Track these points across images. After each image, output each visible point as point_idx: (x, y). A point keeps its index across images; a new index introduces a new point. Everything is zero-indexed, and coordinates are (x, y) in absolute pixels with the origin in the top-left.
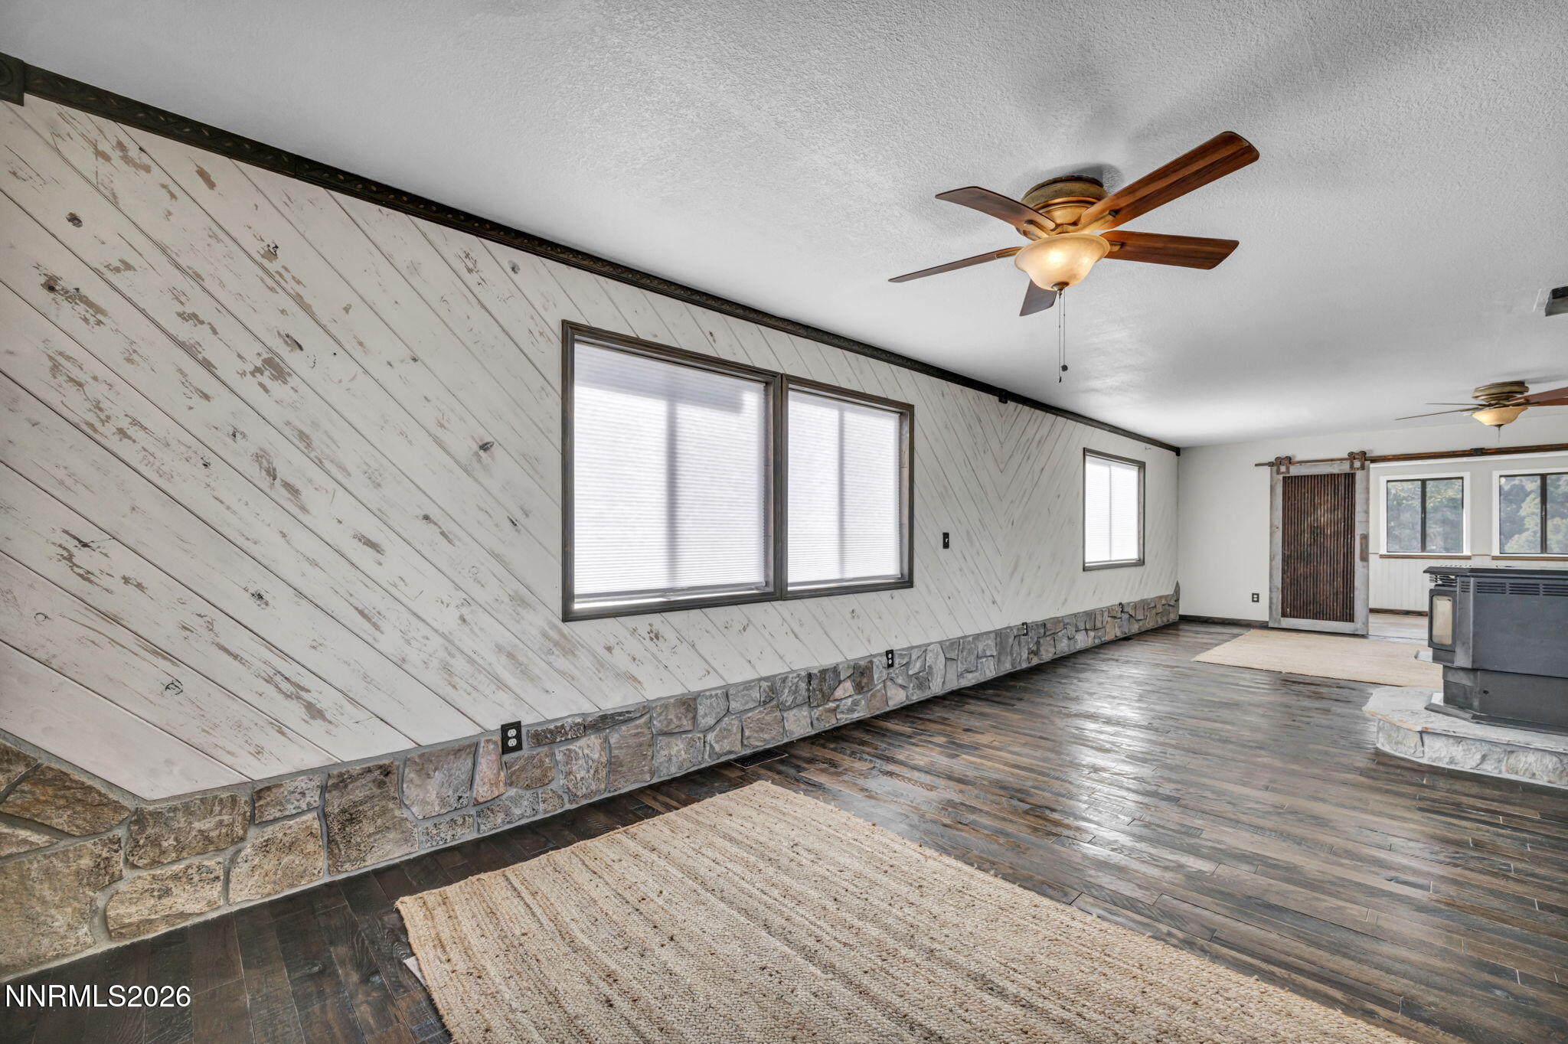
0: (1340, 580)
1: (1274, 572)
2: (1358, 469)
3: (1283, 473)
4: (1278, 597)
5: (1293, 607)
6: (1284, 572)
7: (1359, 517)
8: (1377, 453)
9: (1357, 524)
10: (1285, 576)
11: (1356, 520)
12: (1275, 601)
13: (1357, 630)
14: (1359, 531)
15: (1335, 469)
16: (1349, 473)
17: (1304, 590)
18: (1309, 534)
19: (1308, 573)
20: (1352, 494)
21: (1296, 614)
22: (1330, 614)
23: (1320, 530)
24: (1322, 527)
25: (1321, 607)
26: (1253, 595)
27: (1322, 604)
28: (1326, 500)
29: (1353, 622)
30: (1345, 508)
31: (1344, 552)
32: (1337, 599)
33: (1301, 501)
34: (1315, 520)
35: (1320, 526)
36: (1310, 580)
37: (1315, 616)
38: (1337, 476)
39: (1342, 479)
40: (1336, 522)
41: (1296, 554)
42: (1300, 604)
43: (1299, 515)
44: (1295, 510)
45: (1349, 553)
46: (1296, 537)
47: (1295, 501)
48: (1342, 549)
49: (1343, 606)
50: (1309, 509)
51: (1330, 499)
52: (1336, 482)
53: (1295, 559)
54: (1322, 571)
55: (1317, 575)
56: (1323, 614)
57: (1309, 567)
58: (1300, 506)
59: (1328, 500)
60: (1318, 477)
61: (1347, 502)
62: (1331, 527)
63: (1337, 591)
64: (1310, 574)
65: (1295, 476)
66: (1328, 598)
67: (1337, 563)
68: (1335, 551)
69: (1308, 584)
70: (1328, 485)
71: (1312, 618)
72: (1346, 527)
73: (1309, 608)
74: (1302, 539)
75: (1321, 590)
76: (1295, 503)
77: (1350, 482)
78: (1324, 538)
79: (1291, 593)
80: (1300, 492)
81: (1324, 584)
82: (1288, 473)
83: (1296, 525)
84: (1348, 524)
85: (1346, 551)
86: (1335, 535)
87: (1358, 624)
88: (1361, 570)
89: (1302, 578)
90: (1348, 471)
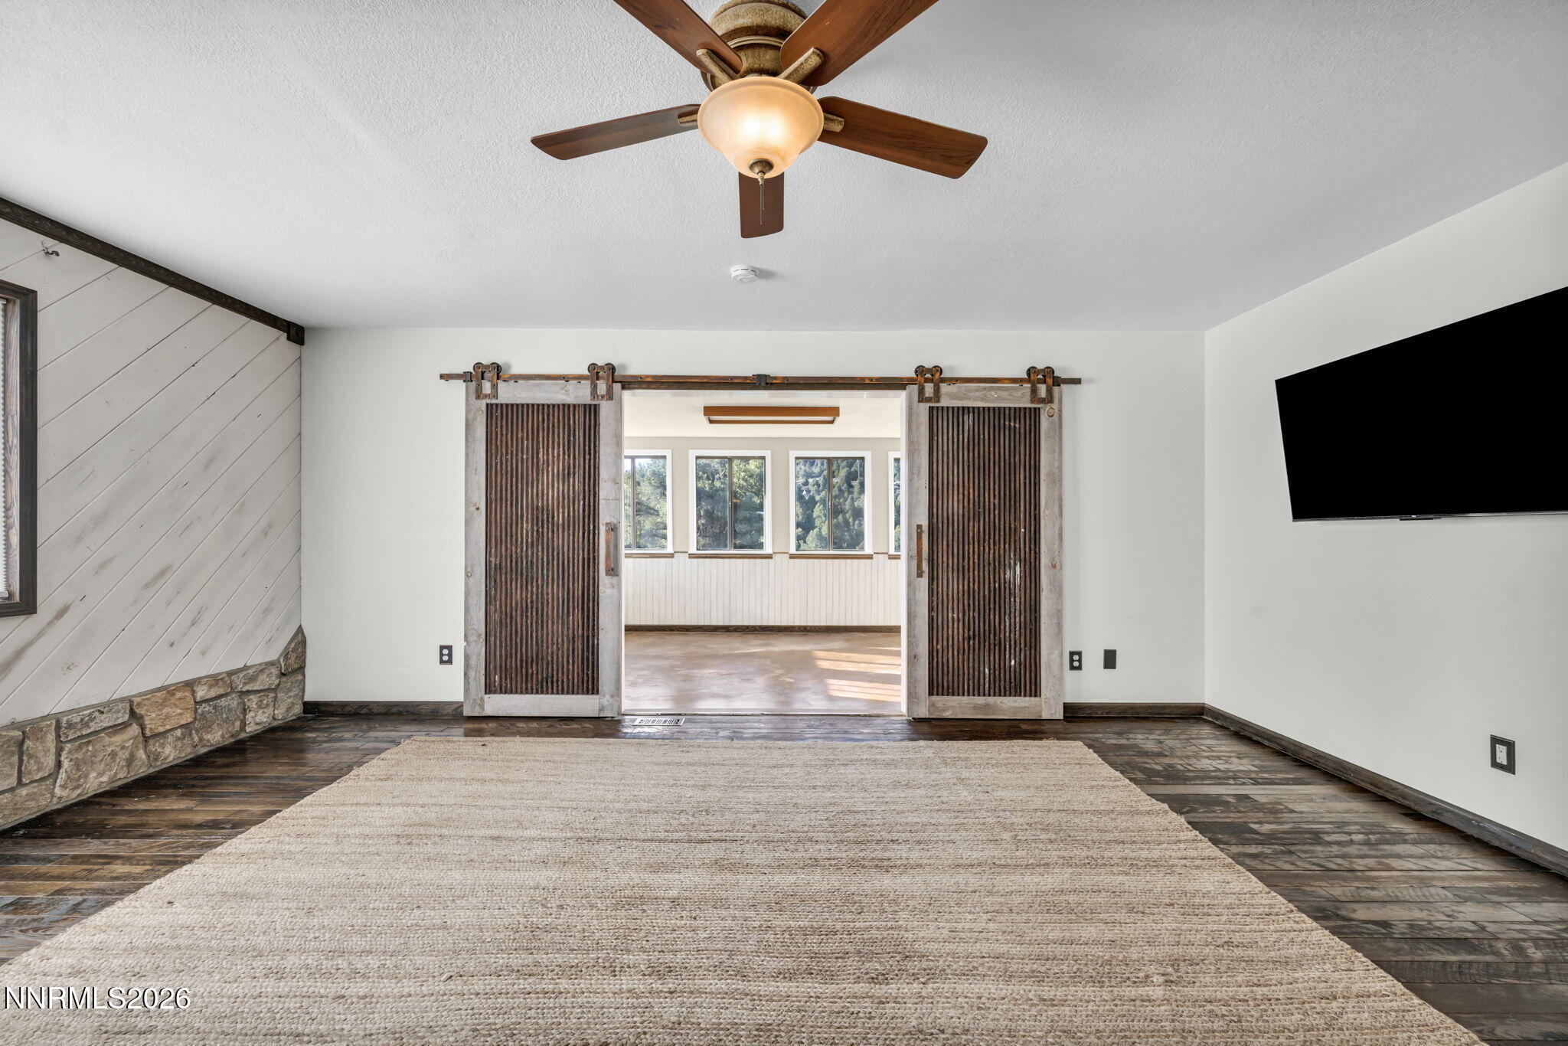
0: (577, 612)
1: (473, 601)
2: (603, 397)
3: (486, 396)
4: (480, 650)
5: (505, 671)
6: (489, 600)
8: (635, 369)
9: (602, 503)
10: (491, 608)
11: (602, 496)
12: (473, 662)
13: (605, 709)
14: (604, 517)
15: (570, 395)
16: (590, 405)
17: (522, 635)
18: (527, 523)
19: (529, 601)
20: (595, 446)
21: (509, 685)
22: (563, 681)
23: (548, 515)
24: (550, 508)
25: (550, 667)
26: (442, 648)
27: (550, 659)
28: (556, 455)
29: (598, 693)
30: (584, 473)
31: (584, 558)
32: (573, 650)
33: (517, 455)
34: (540, 495)
35: (548, 507)
36: (532, 614)
37: (540, 686)
38: (571, 409)
39: (580, 416)
40: (571, 499)
41: (509, 564)
42: (516, 665)
43: (514, 484)
44: (507, 474)
45: (591, 561)
46: (509, 528)
47: (507, 454)
48: (581, 551)
49: (583, 663)
50: (530, 472)
51: (561, 453)
52: (572, 422)
53: (506, 574)
54: (550, 596)
55: (542, 603)
56: (552, 682)
57: (529, 588)
58: (514, 466)
59: (559, 455)
60: (543, 409)
61: (587, 462)
62: (564, 508)
63: (574, 635)
64: (532, 602)
65: (507, 405)
66: (558, 650)
67: (574, 580)
68: (571, 555)
69: (529, 622)
70: (559, 425)
71: (535, 691)
72: (587, 509)
73: (530, 671)
74: (519, 532)
75: (548, 635)
76: (507, 459)
77: (592, 422)
78: (553, 531)
79: (501, 643)
80: (515, 437)
81: (553, 622)
82: (496, 396)
83: (509, 503)
84: (589, 503)
85: (586, 556)
86: (569, 526)
87: (605, 698)
88: (608, 592)
89: (519, 611)
90: (589, 401)
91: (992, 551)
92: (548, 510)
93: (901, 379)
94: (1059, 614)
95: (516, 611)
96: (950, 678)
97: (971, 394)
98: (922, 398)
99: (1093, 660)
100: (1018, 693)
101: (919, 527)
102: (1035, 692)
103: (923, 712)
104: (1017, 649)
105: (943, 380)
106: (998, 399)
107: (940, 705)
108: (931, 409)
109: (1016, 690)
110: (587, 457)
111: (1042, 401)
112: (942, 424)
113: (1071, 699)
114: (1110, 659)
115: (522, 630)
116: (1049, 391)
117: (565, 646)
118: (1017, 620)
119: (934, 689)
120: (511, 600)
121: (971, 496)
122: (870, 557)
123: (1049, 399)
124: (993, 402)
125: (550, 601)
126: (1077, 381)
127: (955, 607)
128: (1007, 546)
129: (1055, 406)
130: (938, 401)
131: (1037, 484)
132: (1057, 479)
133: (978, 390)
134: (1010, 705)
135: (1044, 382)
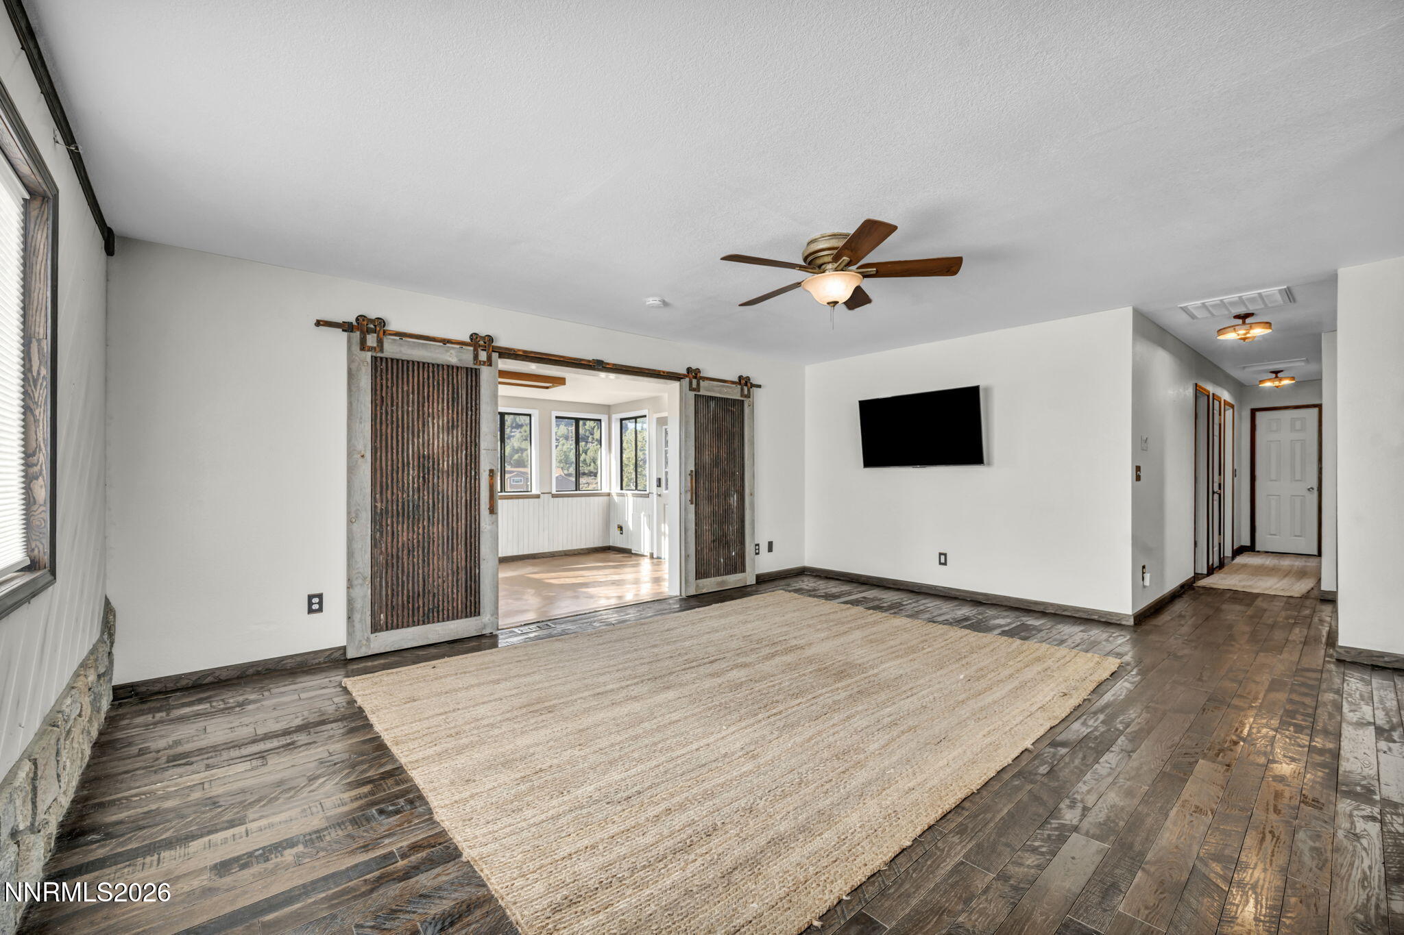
0: (462, 547)
1: (357, 546)
2: (484, 362)
3: (371, 349)
4: (364, 592)
5: (391, 609)
6: (375, 544)
7: (485, 442)
9: (483, 453)
10: (377, 551)
12: (358, 605)
13: (484, 627)
14: (485, 466)
15: (451, 357)
16: (471, 369)
17: (408, 572)
18: (413, 470)
19: (415, 541)
20: (476, 404)
21: (395, 621)
22: (448, 610)
23: (434, 462)
24: (435, 456)
25: (436, 599)
26: (310, 597)
27: (436, 591)
28: (440, 409)
29: (479, 614)
30: (467, 427)
31: (466, 500)
32: (457, 581)
33: (403, 407)
34: (426, 445)
35: (433, 455)
36: (418, 552)
37: (426, 617)
38: (455, 370)
39: (462, 376)
40: (455, 449)
41: (395, 508)
42: (403, 602)
43: (400, 433)
44: (392, 423)
45: (473, 503)
46: (395, 475)
47: (392, 406)
48: (463, 494)
49: (466, 591)
50: (416, 423)
51: (445, 408)
52: (455, 381)
53: (392, 517)
54: (435, 536)
55: (429, 543)
56: (438, 612)
57: (416, 529)
58: (400, 417)
59: (443, 409)
60: (429, 367)
61: (469, 417)
62: (448, 457)
63: (458, 567)
64: (418, 542)
65: (392, 360)
66: (444, 582)
67: (457, 520)
68: (454, 498)
69: (415, 560)
70: (443, 383)
71: (421, 622)
72: (469, 458)
73: (417, 605)
74: (406, 478)
75: (434, 570)
76: (392, 410)
77: (474, 384)
78: (438, 477)
79: (387, 583)
80: (400, 390)
81: (438, 558)
82: (382, 350)
83: (395, 451)
84: (471, 452)
85: (468, 499)
86: (453, 472)
87: (486, 617)
88: (488, 527)
89: (405, 552)
90: (471, 365)
91: (724, 487)
92: (434, 459)
93: (679, 374)
94: (753, 523)
95: (403, 551)
96: (705, 567)
97: (714, 388)
98: (691, 389)
99: (764, 548)
100: (736, 572)
101: (692, 471)
102: (743, 571)
103: (692, 592)
104: (735, 545)
105: (701, 378)
106: (726, 393)
107: (701, 585)
108: (695, 395)
109: (735, 570)
110: (469, 413)
111: (745, 396)
112: (700, 406)
113: (757, 572)
114: (770, 547)
115: (408, 569)
116: (749, 390)
117: (450, 578)
118: (735, 527)
119: (700, 575)
120: (398, 542)
121: (714, 452)
123: (748, 396)
124: (724, 394)
125: (436, 539)
126: (759, 386)
127: (707, 522)
128: (730, 483)
129: (751, 399)
130: (699, 391)
131: (743, 445)
132: (752, 443)
133: (717, 386)
134: (733, 580)
135: (746, 385)
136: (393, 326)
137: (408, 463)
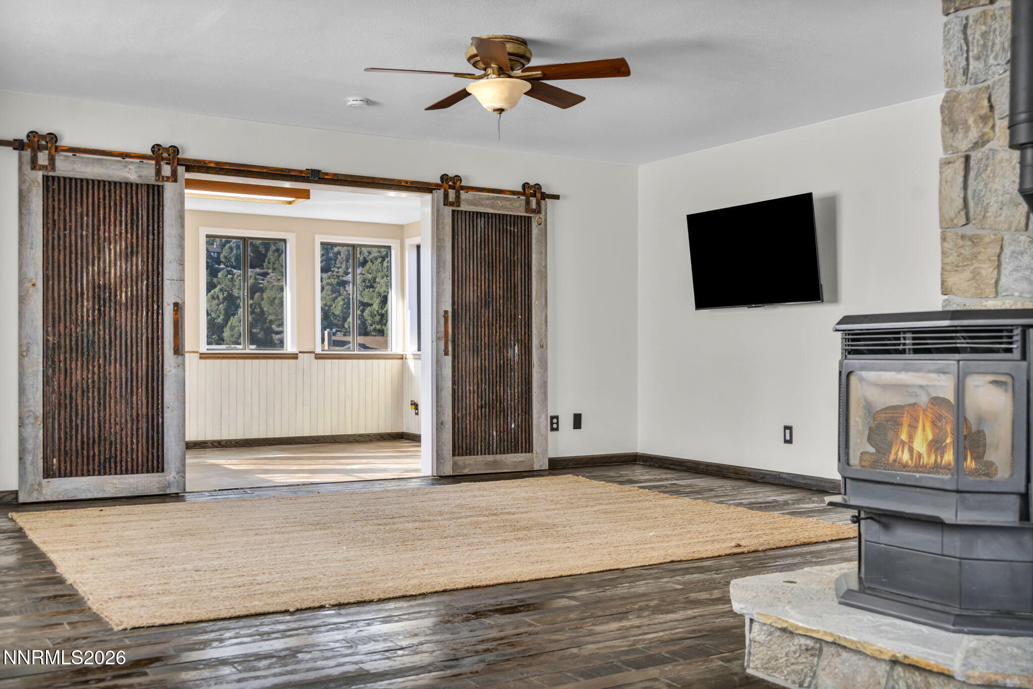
0: (142, 391)
1: (28, 382)
2: (168, 178)
3: (42, 168)
4: (36, 433)
5: (64, 453)
6: (47, 382)
7: (169, 271)
8: (192, 152)
9: (167, 283)
10: (49, 390)
11: (166, 277)
13: (169, 485)
14: (169, 298)
15: (131, 173)
16: (153, 186)
17: (83, 415)
18: (88, 301)
19: (90, 381)
20: (158, 227)
21: (69, 468)
22: (127, 461)
23: (110, 293)
24: (112, 286)
25: (113, 448)
27: (113, 439)
28: (117, 233)
29: (163, 471)
30: (148, 253)
31: (147, 338)
32: (137, 429)
33: (76, 231)
34: (101, 274)
35: (110, 285)
36: (93, 393)
37: (102, 467)
38: (134, 188)
39: (143, 194)
40: (134, 279)
41: (68, 343)
42: (77, 447)
43: (73, 260)
44: (65, 249)
45: (155, 341)
46: (68, 306)
47: (65, 229)
48: (144, 331)
49: (147, 442)
50: (90, 249)
51: (123, 231)
52: (134, 201)
53: (65, 352)
54: (112, 376)
55: (105, 384)
56: (116, 463)
57: (91, 367)
58: (73, 242)
59: (121, 233)
60: (104, 185)
61: (150, 241)
62: (127, 288)
63: (138, 414)
64: (93, 382)
65: (65, 178)
66: (122, 430)
67: (137, 359)
68: (134, 335)
69: (90, 402)
70: (121, 203)
71: (97, 472)
72: (150, 289)
73: (91, 453)
74: (79, 310)
75: (110, 415)
76: (65, 235)
77: (156, 203)
78: (115, 310)
79: (59, 425)
80: (73, 212)
81: (116, 402)
82: (54, 169)
83: (68, 280)
84: (153, 282)
85: (150, 336)
86: (132, 305)
87: (171, 474)
88: (174, 371)
89: (79, 392)
90: (152, 180)
91: (498, 334)
92: (110, 289)
93: (430, 184)
94: (544, 385)
95: (77, 391)
96: (468, 441)
97: (483, 202)
98: (446, 203)
99: (566, 422)
100: (516, 451)
101: (446, 312)
102: (529, 449)
103: (448, 470)
104: (516, 414)
105: (462, 188)
106: (502, 207)
107: (461, 463)
108: (453, 211)
109: (515, 448)
110: (151, 237)
111: (533, 211)
112: (461, 225)
113: (552, 454)
114: (577, 421)
115: (82, 411)
116: (538, 203)
117: (129, 425)
118: (516, 391)
119: (459, 449)
120: (71, 380)
121: (483, 287)
122: (294, 357)
123: (538, 211)
124: (499, 210)
125: (113, 380)
126: (557, 197)
127: (471, 380)
128: (509, 330)
129: (542, 216)
130: (459, 206)
131: (530, 279)
132: (544, 276)
133: (488, 199)
134: (512, 460)
135: (534, 195)
136: (67, 141)
137: (82, 294)
